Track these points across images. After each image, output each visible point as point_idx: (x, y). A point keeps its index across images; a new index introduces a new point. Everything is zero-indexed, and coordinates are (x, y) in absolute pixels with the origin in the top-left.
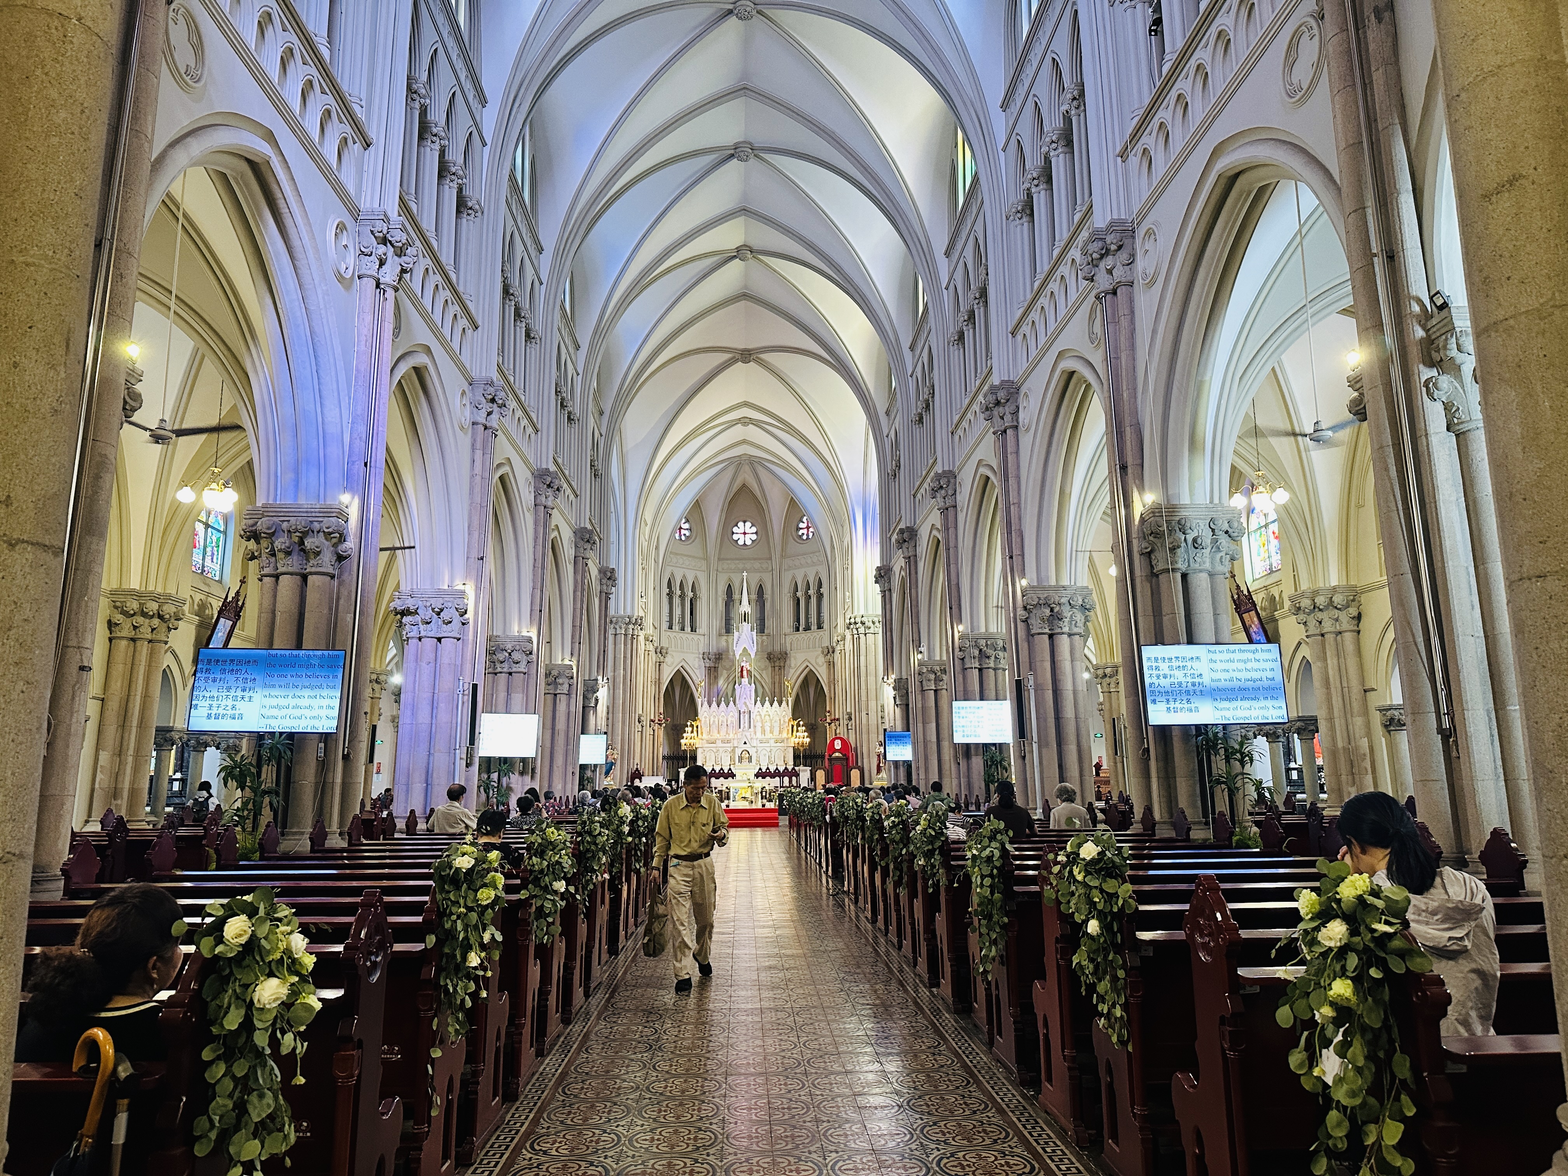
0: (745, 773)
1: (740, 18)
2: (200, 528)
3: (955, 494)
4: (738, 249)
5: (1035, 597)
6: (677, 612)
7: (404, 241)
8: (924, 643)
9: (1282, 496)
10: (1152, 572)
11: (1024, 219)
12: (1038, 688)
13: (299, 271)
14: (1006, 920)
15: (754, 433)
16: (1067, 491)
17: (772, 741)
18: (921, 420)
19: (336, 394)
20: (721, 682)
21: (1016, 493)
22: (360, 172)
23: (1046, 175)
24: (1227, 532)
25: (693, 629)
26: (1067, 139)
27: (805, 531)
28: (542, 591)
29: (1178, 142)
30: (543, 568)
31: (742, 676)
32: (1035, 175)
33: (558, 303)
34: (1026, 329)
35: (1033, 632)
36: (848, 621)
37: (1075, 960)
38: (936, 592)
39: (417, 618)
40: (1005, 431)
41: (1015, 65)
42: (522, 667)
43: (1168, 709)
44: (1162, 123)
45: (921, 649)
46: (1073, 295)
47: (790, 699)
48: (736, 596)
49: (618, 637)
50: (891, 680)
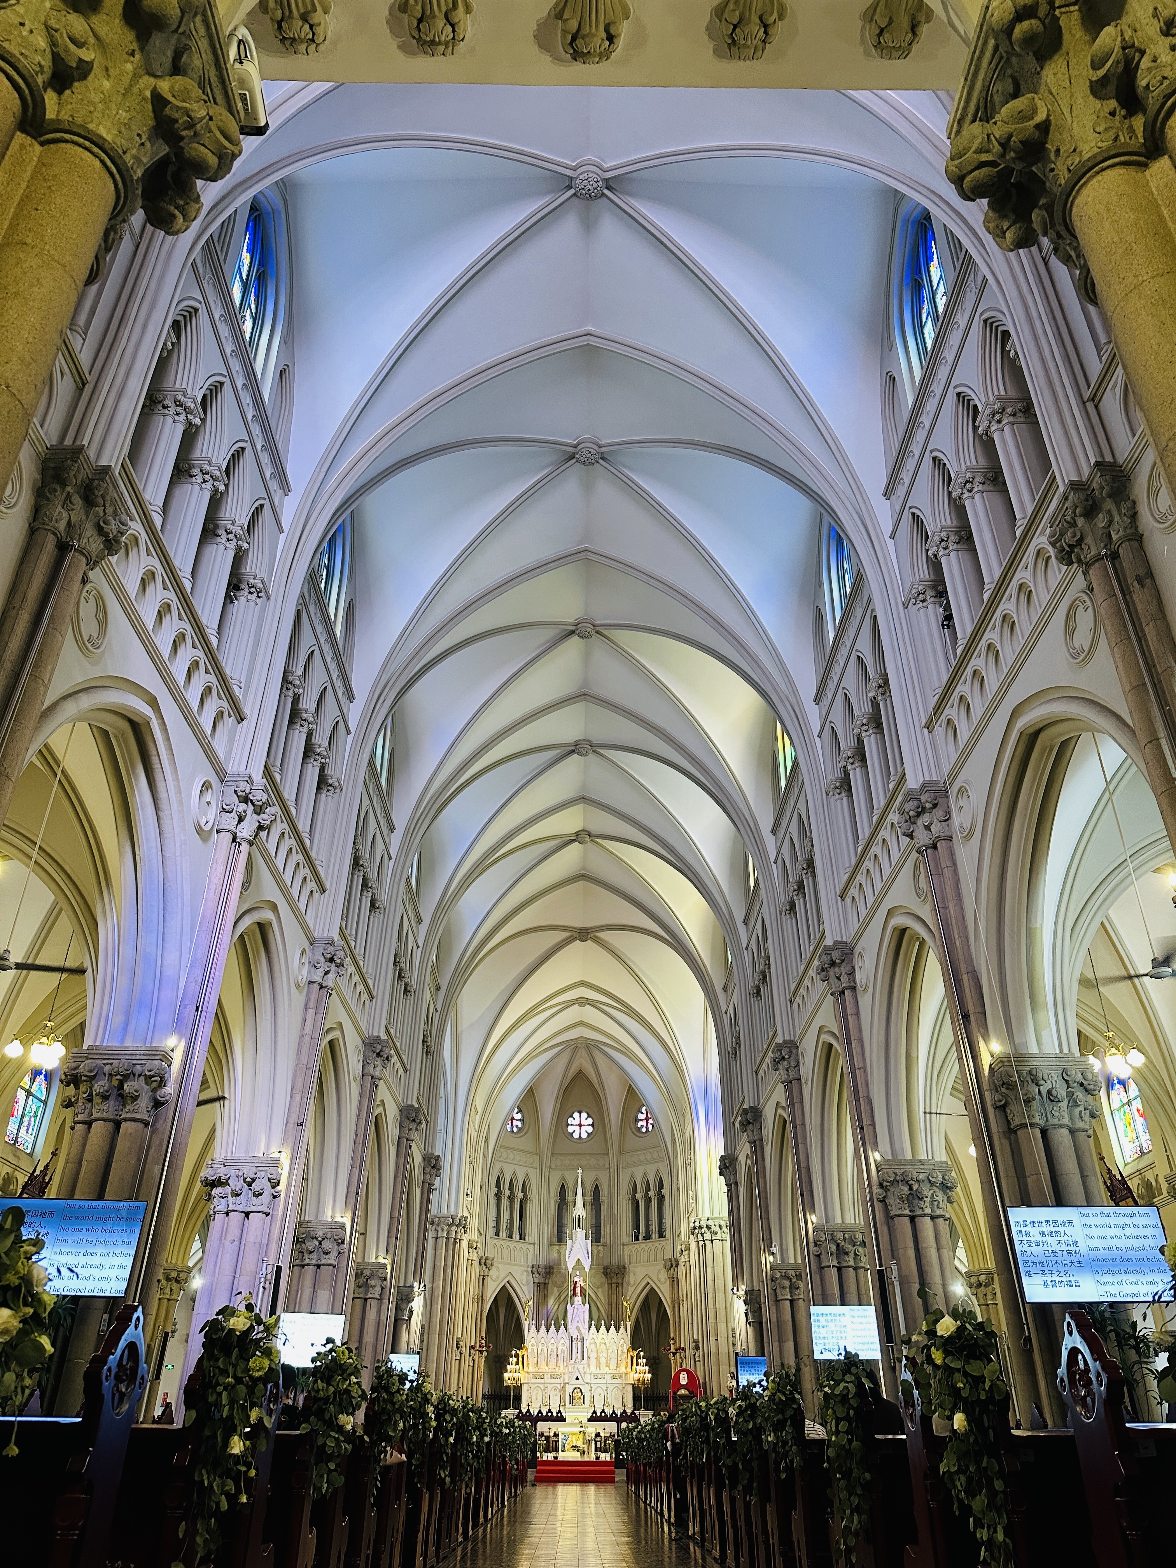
0: (577, 1415)
1: (581, 637)
2: (21, 1095)
3: (798, 1065)
4: (577, 834)
5: (890, 1171)
6: (505, 1216)
7: (264, 800)
8: (776, 1242)
9: (1137, 1059)
10: (1009, 1128)
11: (843, 794)
12: (904, 1281)
13: (162, 821)
14: (868, 1476)
15: (590, 1014)
16: (914, 1055)
17: (608, 1377)
18: (758, 993)
19: (179, 937)
20: (551, 1302)
21: (860, 1057)
22: (231, 740)
23: (860, 754)
24: (1082, 1085)
25: (522, 1237)
26: (876, 721)
27: (644, 1123)
28: (360, 1171)
29: (978, 709)
30: (364, 1145)
31: (575, 1294)
32: (849, 754)
33: (404, 877)
34: (854, 891)
35: (892, 1213)
36: (692, 1225)
37: (942, 1468)
38: (786, 1181)
39: (228, 1190)
40: (843, 992)
41: (825, 665)
42: (332, 1259)
43: (1045, 1283)
44: (962, 696)
45: (774, 1249)
46: (895, 855)
47: (629, 1324)
48: (570, 1198)
49: (439, 1240)
50: (741, 1292)
